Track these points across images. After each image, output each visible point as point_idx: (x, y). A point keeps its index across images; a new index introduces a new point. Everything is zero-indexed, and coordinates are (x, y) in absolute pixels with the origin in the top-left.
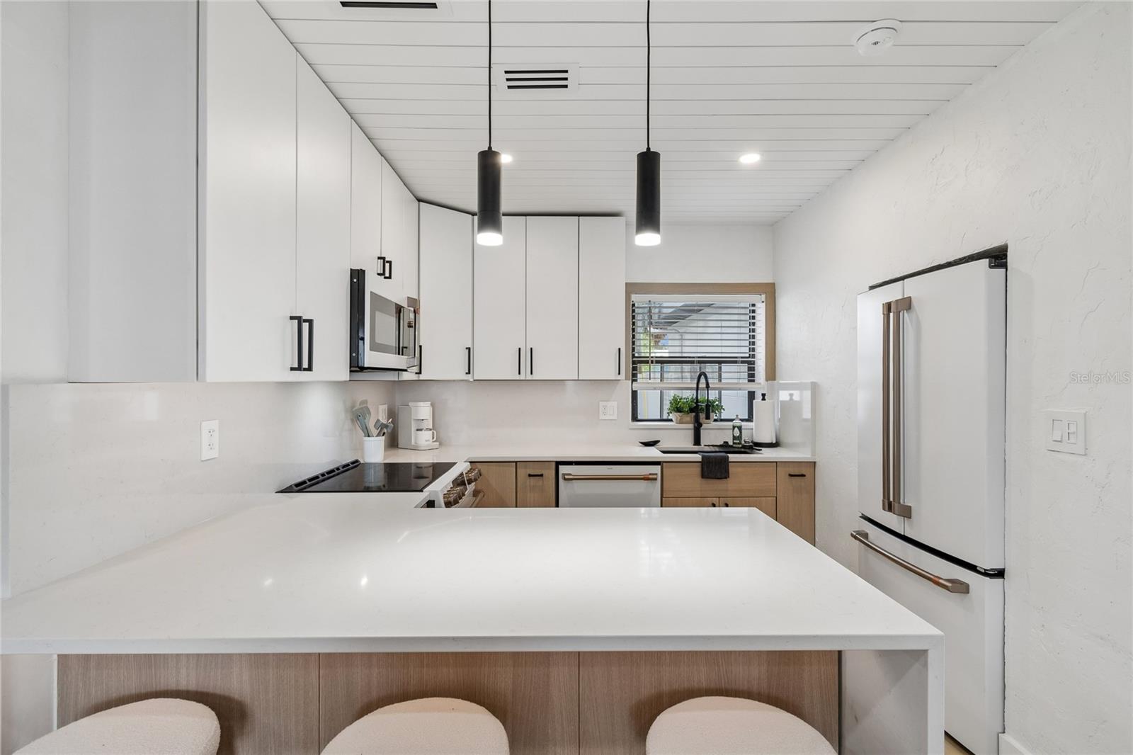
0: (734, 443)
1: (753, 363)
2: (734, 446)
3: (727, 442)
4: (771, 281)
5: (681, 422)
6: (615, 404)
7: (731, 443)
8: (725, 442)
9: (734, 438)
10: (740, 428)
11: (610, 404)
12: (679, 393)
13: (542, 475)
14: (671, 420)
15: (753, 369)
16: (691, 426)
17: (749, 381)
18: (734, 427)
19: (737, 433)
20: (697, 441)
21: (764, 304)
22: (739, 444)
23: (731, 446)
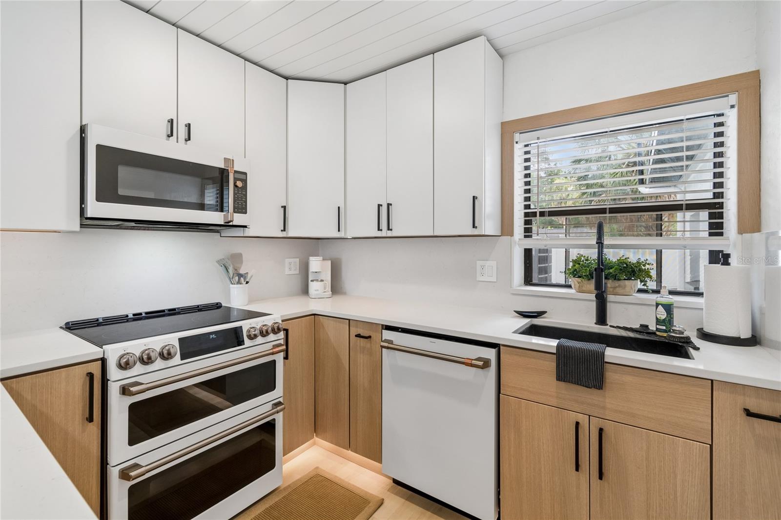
0: (657, 329)
1: (721, 206)
2: (658, 333)
3: (647, 326)
4: (753, 69)
5: (581, 291)
6: (493, 263)
7: (653, 327)
8: (642, 326)
9: (658, 322)
10: (668, 308)
11: (488, 263)
12: (582, 252)
13: (370, 337)
14: (570, 287)
15: (721, 216)
16: (593, 297)
17: (711, 234)
18: (657, 305)
19: (663, 314)
20: (602, 318)
21: (735, 110)
22: (665, 331)
23: (654, 333)
